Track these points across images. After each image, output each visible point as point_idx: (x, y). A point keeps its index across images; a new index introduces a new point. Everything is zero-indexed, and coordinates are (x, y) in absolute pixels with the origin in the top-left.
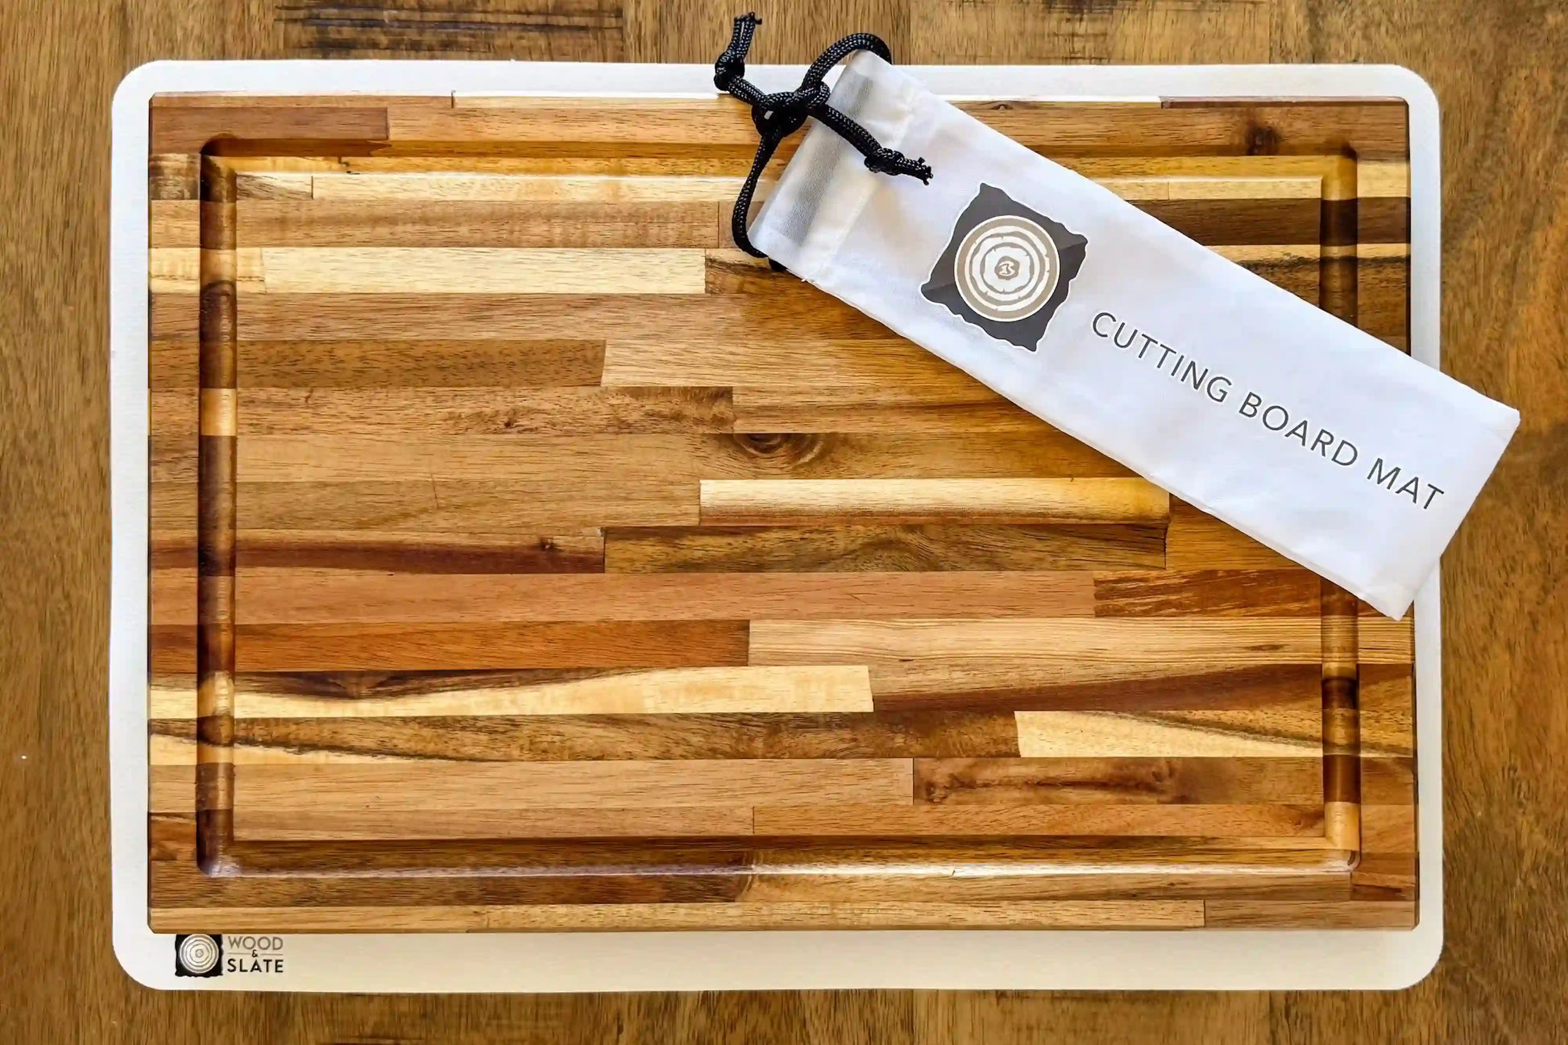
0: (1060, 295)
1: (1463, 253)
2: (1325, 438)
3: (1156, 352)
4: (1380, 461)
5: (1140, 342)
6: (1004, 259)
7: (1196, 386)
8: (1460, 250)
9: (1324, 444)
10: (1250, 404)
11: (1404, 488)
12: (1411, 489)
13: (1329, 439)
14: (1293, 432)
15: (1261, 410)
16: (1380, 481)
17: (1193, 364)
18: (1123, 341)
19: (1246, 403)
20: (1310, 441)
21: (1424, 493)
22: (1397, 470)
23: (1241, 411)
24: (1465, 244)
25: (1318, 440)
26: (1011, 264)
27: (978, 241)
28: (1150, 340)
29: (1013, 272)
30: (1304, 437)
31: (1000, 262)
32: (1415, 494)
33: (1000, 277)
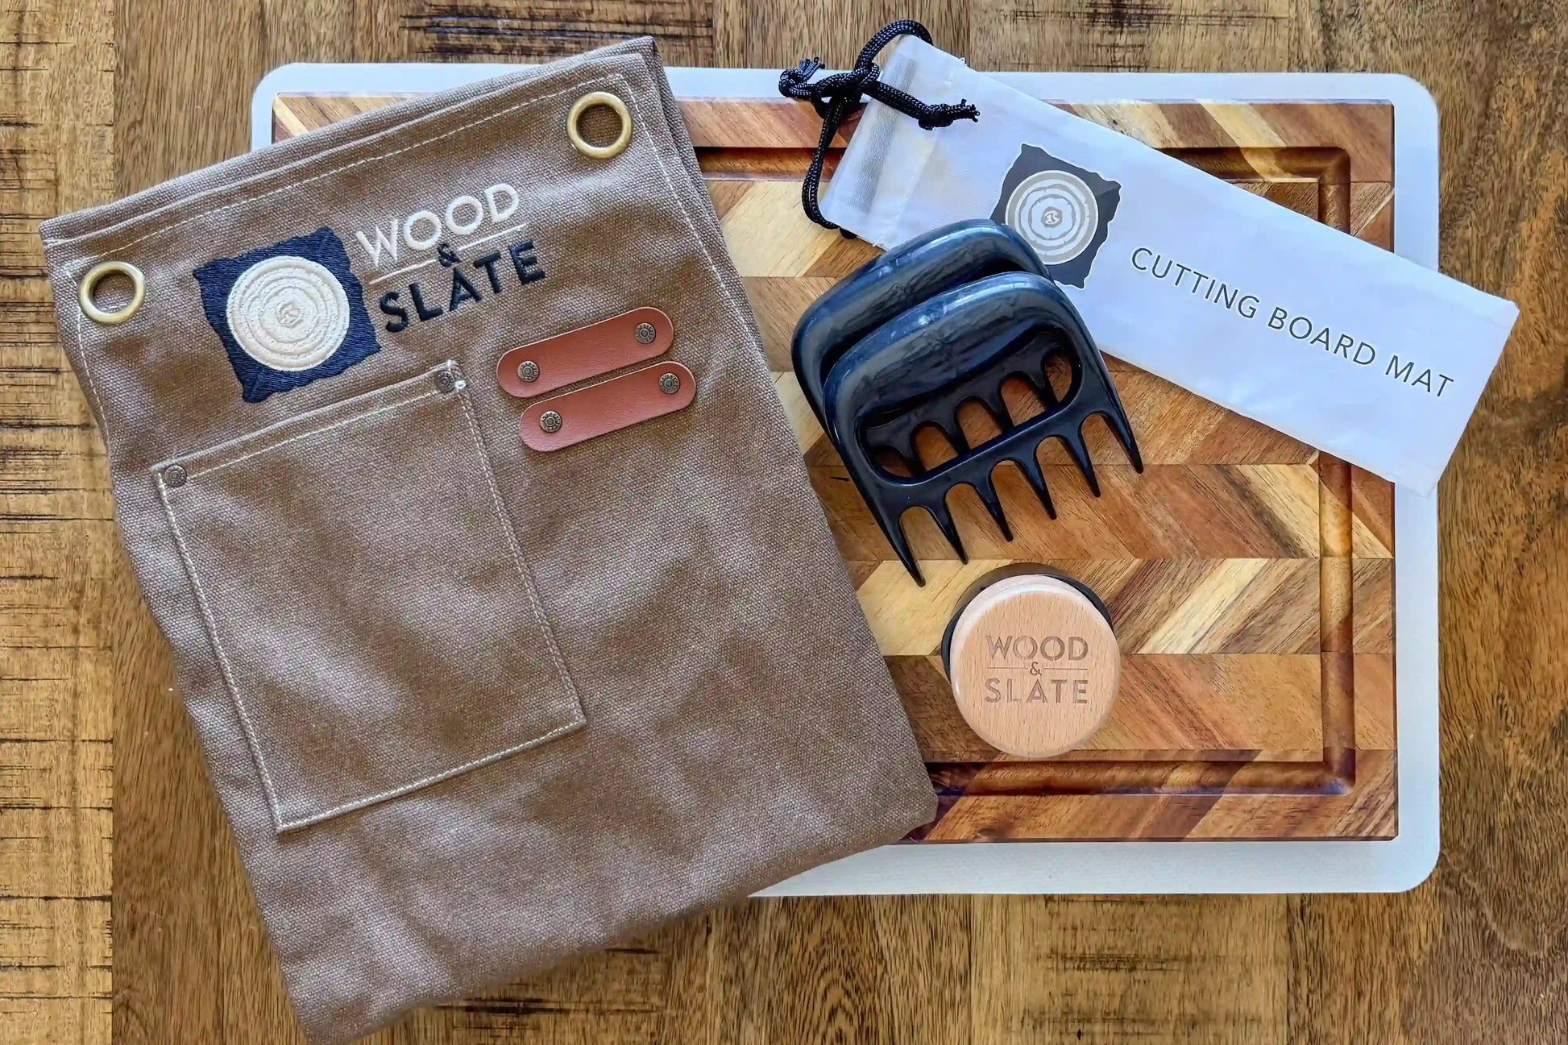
0: (1101, 235)
1: (1457, 241)
2: (1346, 342)
3: (1190, 279)
4: (1395, 358)
5: (1175, 271)
6: (1049, 209)
7: (1229, 306)
8: (1455, 239)
9: (1345, 347)
10: (1277, 317)
11: (1419, 380)
12: (1425, 379)
13: (1349, 342)
14: (1317, 339)
15: (1287, 322)
16: (1397, 375)
17: (1224, 287)
18: (1160, 271)
19: (1274, 316)
20: (1332, 347)
21: (1436, 382)
22: (1411, 364)
23: (1270, 325)
24: (1459, 233)
25: (1340, 344)
26: (1055, 213)
27: (1024, 196)
28: (1184, 268)
29: (1057, 220)
30: (1327, 343)
31: (1045, 212)
32: (1428, 384)
33: (1046, 226)
